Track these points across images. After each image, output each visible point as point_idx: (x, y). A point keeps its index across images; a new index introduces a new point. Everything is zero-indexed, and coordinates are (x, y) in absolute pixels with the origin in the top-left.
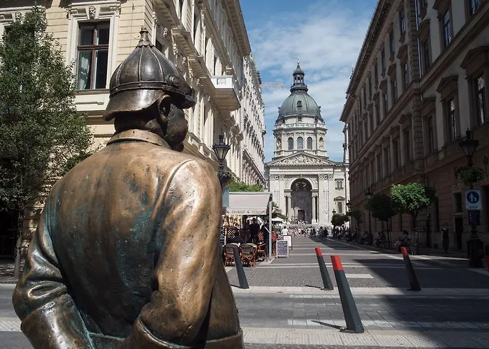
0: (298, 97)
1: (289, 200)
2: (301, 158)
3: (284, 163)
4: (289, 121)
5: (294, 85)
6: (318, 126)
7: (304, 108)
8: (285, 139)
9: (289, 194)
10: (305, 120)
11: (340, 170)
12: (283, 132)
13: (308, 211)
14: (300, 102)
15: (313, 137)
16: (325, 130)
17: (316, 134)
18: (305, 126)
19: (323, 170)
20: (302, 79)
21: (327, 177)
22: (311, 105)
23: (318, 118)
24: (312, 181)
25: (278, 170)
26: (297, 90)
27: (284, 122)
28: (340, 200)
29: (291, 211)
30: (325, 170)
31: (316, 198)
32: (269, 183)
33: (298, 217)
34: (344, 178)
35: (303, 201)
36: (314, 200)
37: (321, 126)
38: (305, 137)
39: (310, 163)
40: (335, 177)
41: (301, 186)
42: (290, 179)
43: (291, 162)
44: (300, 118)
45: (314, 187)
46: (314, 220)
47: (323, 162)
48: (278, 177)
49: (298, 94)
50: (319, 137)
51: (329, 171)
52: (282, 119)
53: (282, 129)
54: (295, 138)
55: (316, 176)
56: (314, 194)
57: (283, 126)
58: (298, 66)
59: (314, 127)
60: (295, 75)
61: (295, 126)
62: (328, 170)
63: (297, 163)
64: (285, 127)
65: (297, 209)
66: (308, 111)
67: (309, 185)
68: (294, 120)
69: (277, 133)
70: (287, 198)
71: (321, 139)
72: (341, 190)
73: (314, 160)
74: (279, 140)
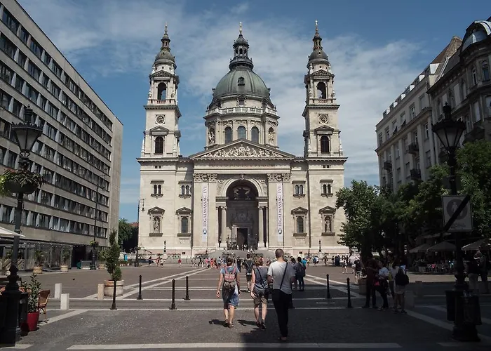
0: (239, 74)
1: (224, 212)
2: (242, 149)
3: (215, 156)
4: (227, 105)
5: (235, 58)
6: (267, 111)
7: (247, 87)
8: (220, 129)
9: (223, 204)
10: (249, 104)
11: (300, 169)
12: (218, 120)
13: (252, 230)
14: (242, 79)
15: (260, 127)
16: (276, 118)
17: (263, 123)
18: (249, 111)
19: (276, 167)
20: (246, 51)
21: (281, 178)
22: (257, 84)
23: (266, 101)
24: (259, 185)
25: (207, 167)
26: (239, 64)
27: (219, 106)
28: (300, 213)
29: (227, 231)
30: (278, 167)
31: (265, 209)
32: (193, 187)
33: (237, 239)
34: (305, 179)
35: (244, 215)
36: (261, 212)
37: (271, 112)
38: (249, 127)
39: (256, 156)
40: (294, 178)
41: (242, 193)
42: (226, 181)
43: (226, 155)
44: (242, 99)
45: (261, 193)
46: (261, 244)
47: (275, 155)
48: (206, 177)
49: (240, 69)
50: (268, 126)
51: (284, 169)
52: (217, 102)
53: (216, 115)
54: (235, 127)
55: (265, 177)
56: (261, 204)
57: (217, 110)
58: (241, 36)
59: (262, 112)
60: (236, 46)
61: (234, 111)
62: (283, 167)
63: (236, 155)
64: (221, 112)
65: (235, 228)
66: (253, 92)
67: (254, 191)
68: (234, 104)
69: (210, 122)
70: (220, 209)
71: (271, 130)
72: (302, 199)
73: (261, 152)
74: (212, 131)
